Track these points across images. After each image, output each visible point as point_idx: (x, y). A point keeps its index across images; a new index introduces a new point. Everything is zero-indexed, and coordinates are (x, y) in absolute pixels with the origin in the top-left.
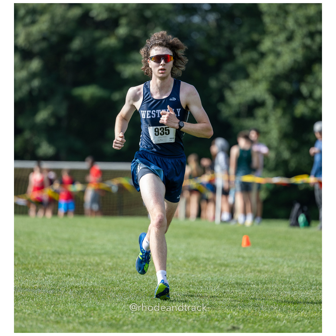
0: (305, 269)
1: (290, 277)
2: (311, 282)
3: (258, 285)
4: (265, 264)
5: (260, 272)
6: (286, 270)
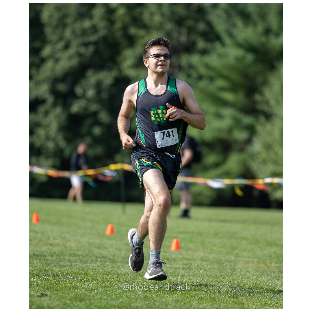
3: (52, 256)
4: (54, 238)
5: (51, 245)
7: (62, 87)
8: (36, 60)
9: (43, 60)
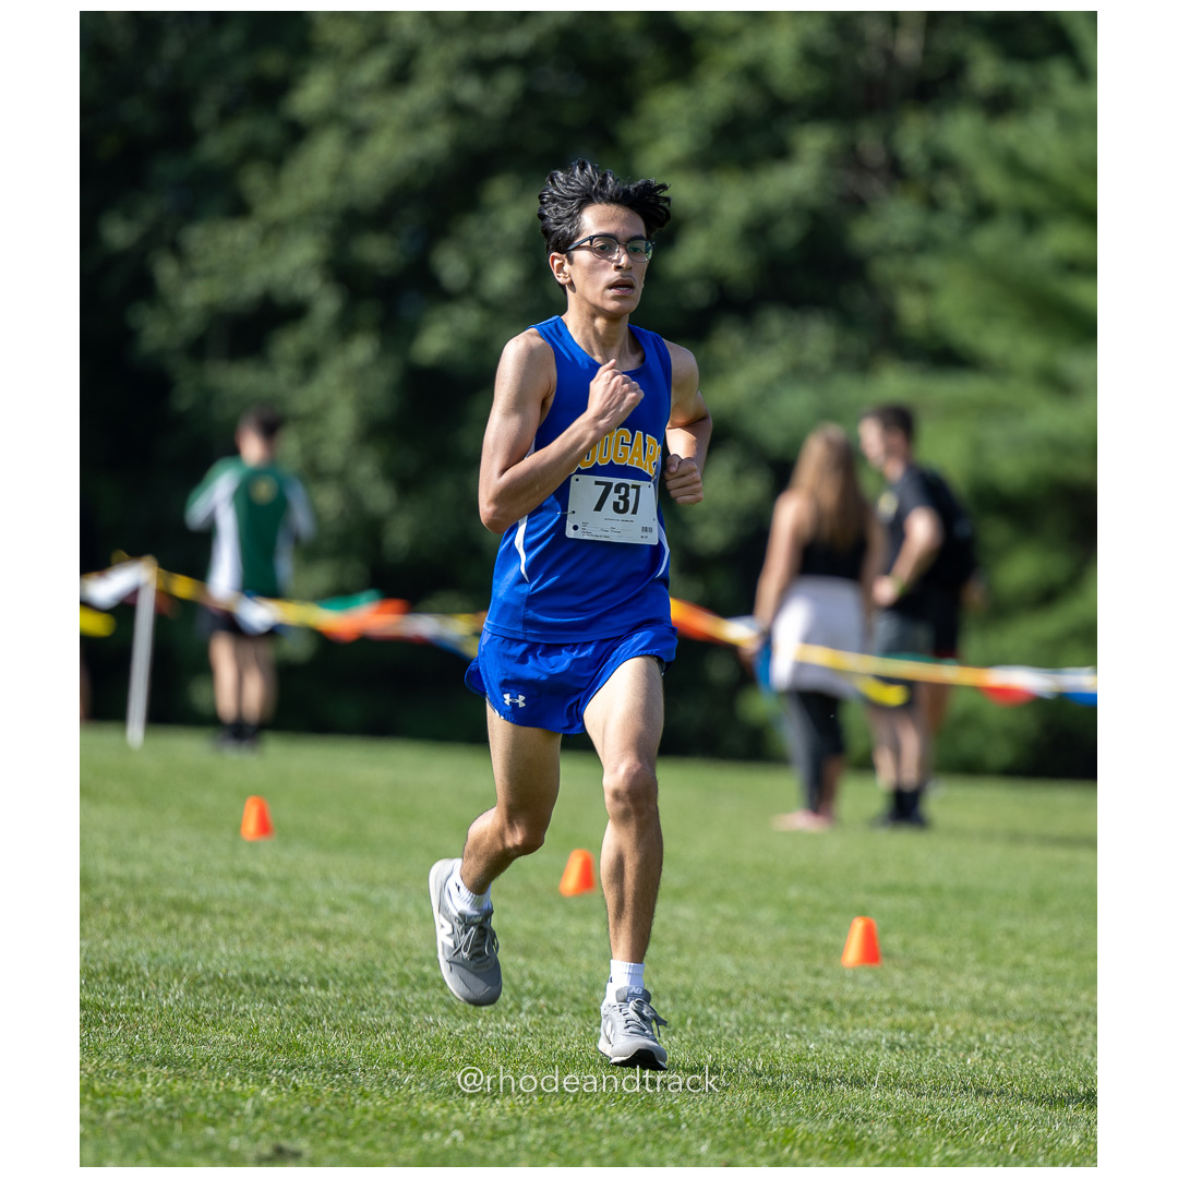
7: (377, 251)
8: (266, 131)
9: (298, 133)
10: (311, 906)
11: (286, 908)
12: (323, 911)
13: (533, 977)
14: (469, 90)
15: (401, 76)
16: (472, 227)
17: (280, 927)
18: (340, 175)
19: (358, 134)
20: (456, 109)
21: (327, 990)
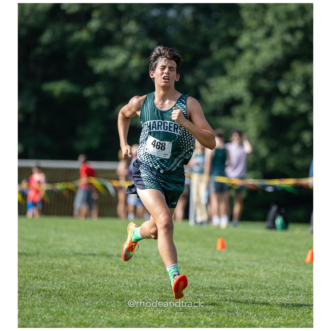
0: (282, 273)
1: (266, 282)
2: (288, 287)
4: (240, 268)
5: (235, 276)
6: (262, 274)
8: (232, 51)
9: (240, 51)
10: (233, 267)
11: (225, 269)
12: (236, 269)
13: (294, 285)
14: (288, 38)
15: (269, 34)
16: (287, 76)
17: (223, 274)
18: (252, 62)
19: (257, 51)
20: (285, 44)
21: (233, 290)
